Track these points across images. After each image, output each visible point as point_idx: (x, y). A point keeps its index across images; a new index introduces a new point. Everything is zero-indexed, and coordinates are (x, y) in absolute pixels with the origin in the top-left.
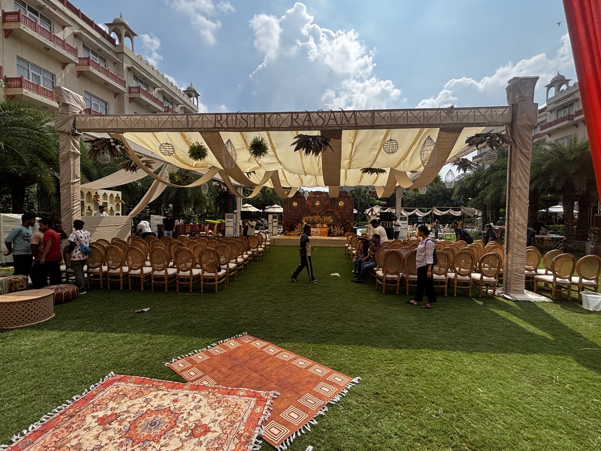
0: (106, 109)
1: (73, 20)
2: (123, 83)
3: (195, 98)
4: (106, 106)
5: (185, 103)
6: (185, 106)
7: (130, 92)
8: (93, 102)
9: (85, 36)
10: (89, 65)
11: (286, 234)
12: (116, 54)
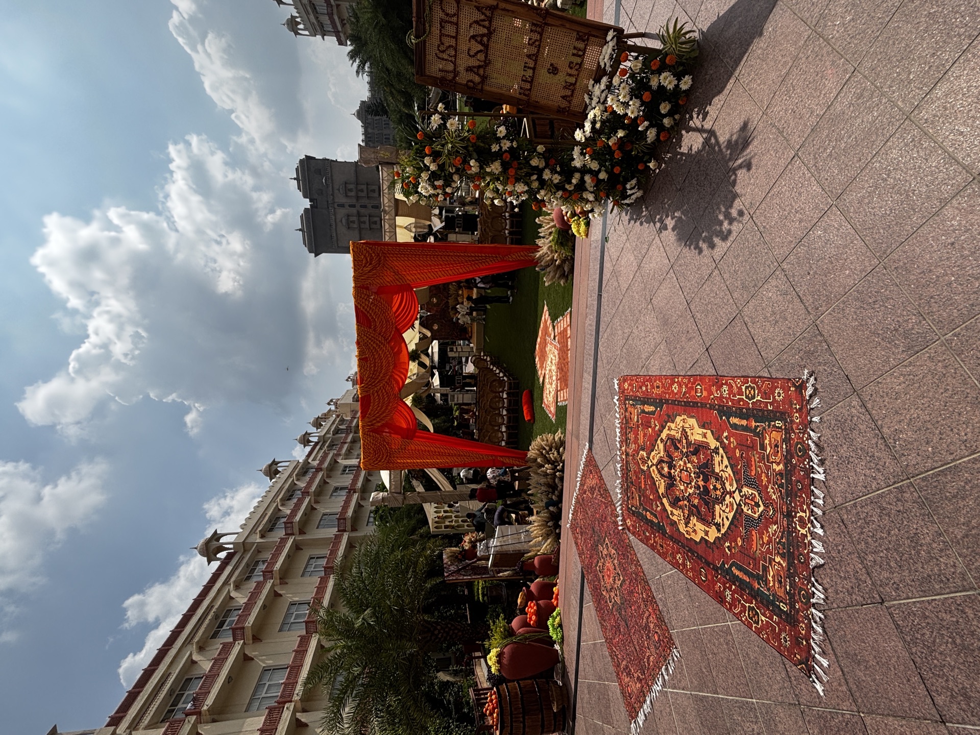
0: (317, 558)
1: (219, 591)
2: (283, 541)
3: (279, 465)
4: (314, 558)
5: (290, 476)
6: (294, 475)
7: (292, 534)
8: (312, 569)
9: (238, 577)
10: (272, 571)
11: (471, 337)
12: (245, 551)
